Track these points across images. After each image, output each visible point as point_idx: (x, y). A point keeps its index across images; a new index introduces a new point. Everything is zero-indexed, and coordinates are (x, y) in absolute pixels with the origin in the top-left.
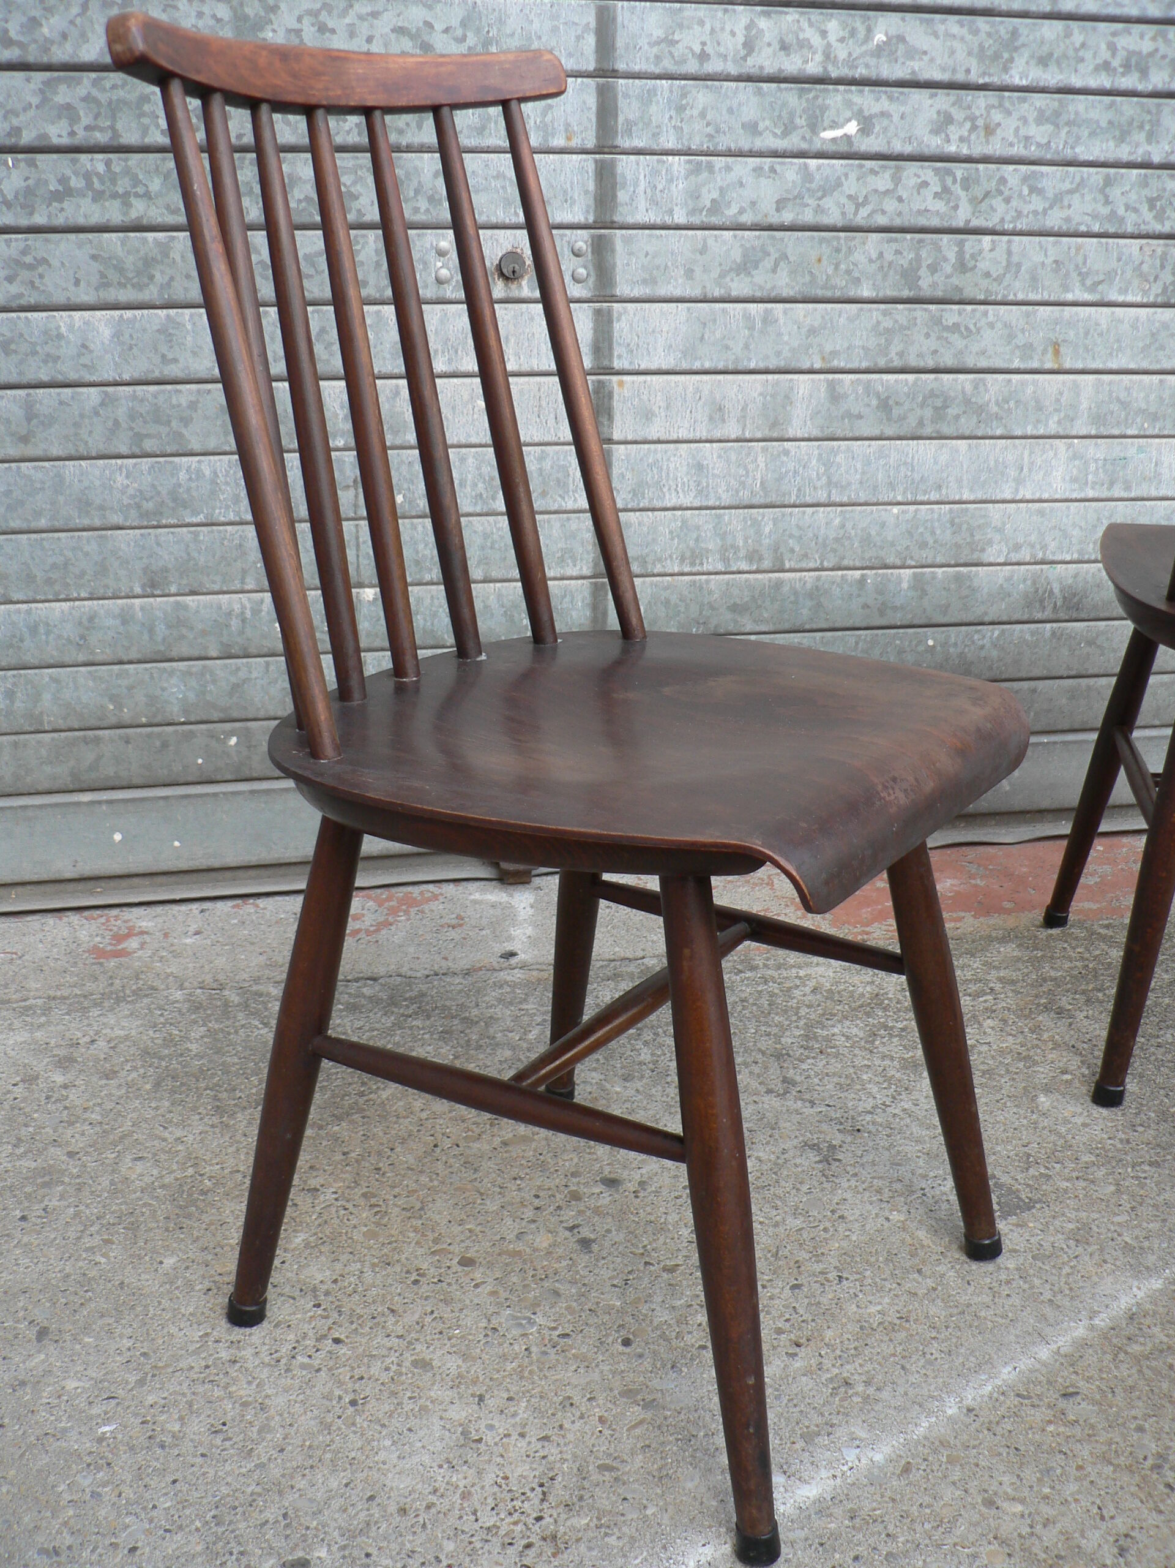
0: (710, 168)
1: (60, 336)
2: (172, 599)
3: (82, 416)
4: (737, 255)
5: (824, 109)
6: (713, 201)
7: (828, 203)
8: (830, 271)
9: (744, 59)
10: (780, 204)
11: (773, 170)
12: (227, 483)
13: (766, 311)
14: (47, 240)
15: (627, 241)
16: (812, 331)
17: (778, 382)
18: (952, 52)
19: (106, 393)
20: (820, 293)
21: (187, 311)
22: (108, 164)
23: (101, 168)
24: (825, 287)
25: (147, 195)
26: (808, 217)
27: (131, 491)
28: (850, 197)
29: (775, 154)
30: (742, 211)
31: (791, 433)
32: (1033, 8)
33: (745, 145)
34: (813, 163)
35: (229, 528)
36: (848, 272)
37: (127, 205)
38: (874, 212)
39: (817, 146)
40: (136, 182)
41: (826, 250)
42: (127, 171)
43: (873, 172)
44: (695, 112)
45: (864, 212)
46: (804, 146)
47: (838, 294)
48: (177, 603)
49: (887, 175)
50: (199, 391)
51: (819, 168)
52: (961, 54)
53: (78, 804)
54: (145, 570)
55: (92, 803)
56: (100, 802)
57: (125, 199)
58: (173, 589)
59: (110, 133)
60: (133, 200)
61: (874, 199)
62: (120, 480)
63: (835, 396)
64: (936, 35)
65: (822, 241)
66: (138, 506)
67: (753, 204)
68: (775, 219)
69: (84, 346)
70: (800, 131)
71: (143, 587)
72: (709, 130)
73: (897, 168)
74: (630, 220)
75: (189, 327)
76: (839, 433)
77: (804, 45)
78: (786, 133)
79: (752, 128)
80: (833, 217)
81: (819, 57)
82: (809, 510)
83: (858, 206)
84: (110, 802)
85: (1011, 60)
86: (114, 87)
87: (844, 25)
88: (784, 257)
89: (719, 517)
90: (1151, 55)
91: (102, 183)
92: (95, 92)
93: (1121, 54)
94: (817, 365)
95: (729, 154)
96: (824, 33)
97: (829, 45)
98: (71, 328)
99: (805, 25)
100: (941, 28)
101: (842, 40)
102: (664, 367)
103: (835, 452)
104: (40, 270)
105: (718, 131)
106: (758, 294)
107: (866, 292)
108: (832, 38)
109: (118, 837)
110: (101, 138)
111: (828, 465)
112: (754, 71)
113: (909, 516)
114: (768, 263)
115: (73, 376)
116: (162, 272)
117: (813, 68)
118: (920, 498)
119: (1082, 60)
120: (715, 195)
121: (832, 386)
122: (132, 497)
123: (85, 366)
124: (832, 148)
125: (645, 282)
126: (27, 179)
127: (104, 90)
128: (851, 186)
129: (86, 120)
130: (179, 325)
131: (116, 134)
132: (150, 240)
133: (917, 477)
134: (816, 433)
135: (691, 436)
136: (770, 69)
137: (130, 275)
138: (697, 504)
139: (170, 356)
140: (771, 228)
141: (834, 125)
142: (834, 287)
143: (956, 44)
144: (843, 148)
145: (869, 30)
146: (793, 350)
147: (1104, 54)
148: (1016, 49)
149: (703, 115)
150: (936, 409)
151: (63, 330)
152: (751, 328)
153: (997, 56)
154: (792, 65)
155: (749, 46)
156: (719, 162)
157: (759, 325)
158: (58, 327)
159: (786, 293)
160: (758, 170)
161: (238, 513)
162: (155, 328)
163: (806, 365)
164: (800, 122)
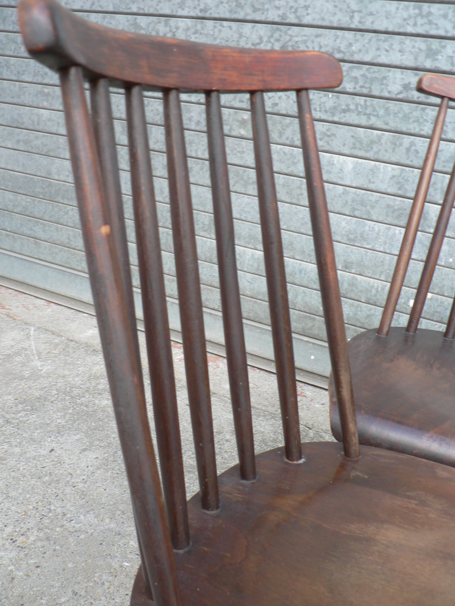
1: (333, 164)
2: (352, 275)
3: (335, 196)
12: (383, 236)
14: (337, 127)
19: (345, 189)
21: (383, 164)
22: (366, 101)
23: (362, 103)
25: (377, 116)
27: (346, 229)
35: (380, 253)
37: (369, 118)
40: (374, 110)
42: (372, 105)
48: (354, 277)
50: (380, 196)
53: (302, 340)
54: (345, 261)
55: (307, 341)
56: (310, 342)
57: (368, 116)
58: (353, 271)
59: (368, 90)
60: (372, 117)
62: (344, 224)
66: (348, 236)
69: (341, 170)
71: (342, 267)
75: (382, 170)
84: (313, 344)
86: (374, 72)
91: (362, 108)
92: (367, 73)
98: (338, 161)
104: (332, 138)
109: (313, 357)
110: (365, 91)
115: (335, 180)
116: (377, 147)
122: (346, 231)
123: (340, 177)
126: (335, 103)
127: (370, 73)
129: (361, 83)
130: (378, 169)
131: (371, 90)
132: (375, 133)
137: (364, 146)
139: (372, 180)
151: (335, 162)
158: (333, 161)
161: (384, 248)
162: (369, 168)
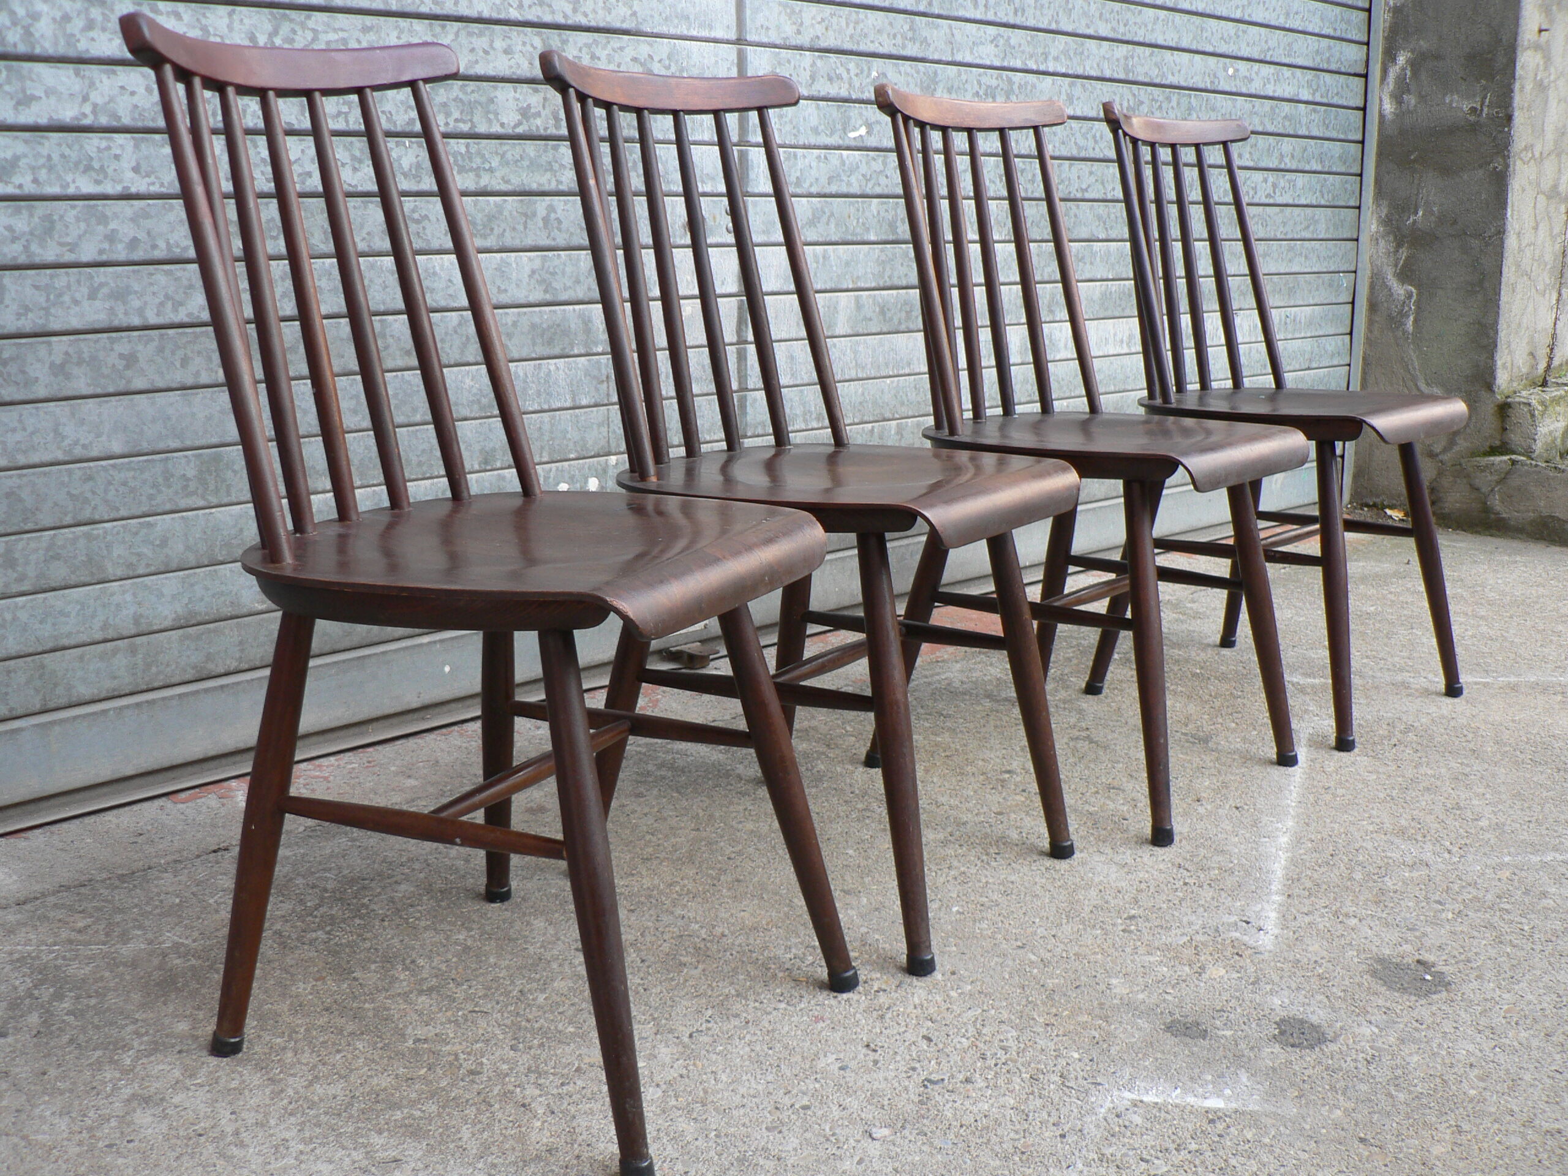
0: (795, 156)
1: (435, 274)
2: (496, 472)
3: (446, 333)
4: (810, 214)
5: (849, 118)
6: (797, 178)
7: (853, 179)
8: (855, 223)
9: (810, 86)
10: (830, 180)
11: (826, 158)
12: (533, 382)
13: (825, 251)
14: (428, 202)
15: (755, 204)
16: (847, 264)
17: (831, 298)
18: (908, 84)
19: (462, 316)
20: (850, 238)
21: (513, 254)
22: (467, 146)
23: (463, 150)
24: (853, 234)
25: (491, 170)
26: (844, 189)
27: (474, 391)
28: (863, 175)
29: (826, 148)
30: (811, 185)
31: (837, 333)
32: (944, 58)
33: (813, 141)
34: (845, 153)
35: (533, 415)
36: (863, 224)
37: (478, 176)
38: (875, 184)
39: (847, 143)
40: (485, 160)
41: (852, 210)
42: (479, 153)
43: (874, 159)
44: (787, 120)
45: (870, 185)
46: (841, 142)
47: (859, 238)
48: (499, 475)
49: (880, 161)
50: (519, 313)
51: (848, 157)
52: (912, 86)
53: (421, 645)
54: (481, 451)
55: (430, 643)
56: (435, 642)
57: (477, 171)
58: (498, 465)
59: (469, 125)
60: (482, 173)
61: (874, 176)
62: (468, 382)
63: (859, 307)
64: (900, 73)
65: (851, 203)
66: (479, 402)
67: (817, 179)
68: (827, 191)
69: (450, 281)
70: (838, 133)
71: (480, 464)
72: (795, 131)
73: (885, 156)
74: (756, 191)
75: (514, 265)
76: (861, 331)
77: (839, 77)
78: (832, 134)
79: (815, 130)
80: (855, 189)
81: (847, 86)
82: (846, 384)
83: (868, 180)
84: (442, 641)
85: (935, 90)
86: (473, 92)
87: (857, 65)
88: (832, 214)
89: (801, 391)
90: (996, 88)
91: (464, 160)
92: (461, 96)
93: (984, 87)
94: (851, 286)
95: (804, 147)
96: (848, 70)
97: (851, 78)
98: (442, 266)
99: (839, 65)
100: (902, 69)
101: (857, 75)
102: (775, 289)
103: (858, 343)
104: (423, 224)
105: (799, 131)
106: (821, 240)
107: (873, 238)
108: (852, 73)
109: (447, 669)
110: (465, 128)
111: (855, 352)
112: (815, 94)
113: (895, 385)
114: (824, 219)
115: (443, 304)
116: (499, 226)
117: (844, 93)
118: (901, 372)
119: (966, 90)
120: (798, 174)
121: (857, 298)
122: (475, 395)
123: (450, 295)
124: (853, 144)
125: (764, 232)
126: (418, 156)
127: (467, 93)
128: (863, 169)
129: (456, 115)
130: (509, 264)
131: (473, 126)
132: (492, 203)
133: (898, 358)
134: (849, 332)
135: (786, 336)
136: (823, 94)
137: (480, 228)
138: (791, 383)
139: (503, 287)
140: (825, 196)
141: (855, 129)
142: (856, 235)
143: (910, 79)
144: (860, 144)
145: (869, 69)
146: (838, 276)
147: (976, 87)
148: (937, 83)
149: (791, 122)
150: (907, 312)
151: (437, 268)
152: (817, 262)
153: (929, 87)
154: (833, 91)
155: (813, 78)
156: (800, 151)
157: (821, 260)
158: (434, 267)
159: (834, 238)
160: (819, 157)
161: (539, 404)
162: (494, 266)
163: (845, 286)
164: (839, 127)
